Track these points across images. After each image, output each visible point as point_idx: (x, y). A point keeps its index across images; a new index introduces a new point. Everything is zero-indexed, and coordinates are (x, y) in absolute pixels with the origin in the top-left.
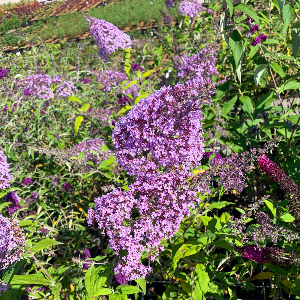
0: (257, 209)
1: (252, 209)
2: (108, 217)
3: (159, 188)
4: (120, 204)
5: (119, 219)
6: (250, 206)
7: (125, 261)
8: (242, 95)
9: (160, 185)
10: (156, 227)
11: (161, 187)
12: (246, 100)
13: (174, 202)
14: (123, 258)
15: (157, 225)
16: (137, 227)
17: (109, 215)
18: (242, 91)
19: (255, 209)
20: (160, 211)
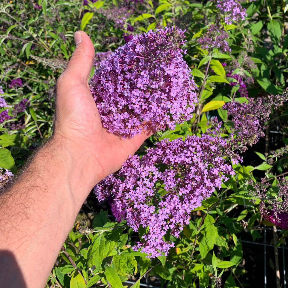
0: (279, 157)
1: (274, 156)
2: (127, 194)
3: (187, 160)
4: (141, 180)
5: (141, 196)
6: (272, 153)
7: (146, 240)
8: (272, 19)
9: (189, 157)
10: (184, 205)
11: (190, 159)
12: (275, 26)
13: (206, 176)
14: (143, 237)
15: (185, 203)
16: (163, 206)
17: (128, 191)
18: (272, 15)
19: (278, 157)
20: (189, 187)
